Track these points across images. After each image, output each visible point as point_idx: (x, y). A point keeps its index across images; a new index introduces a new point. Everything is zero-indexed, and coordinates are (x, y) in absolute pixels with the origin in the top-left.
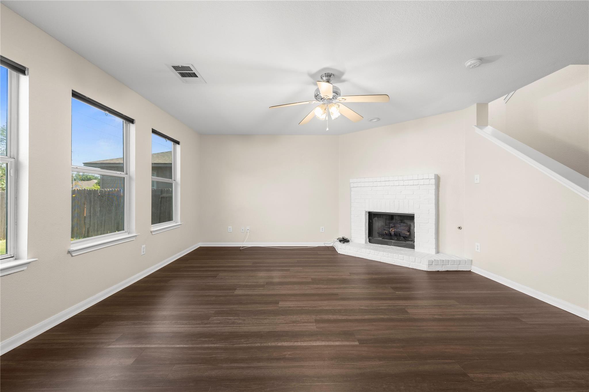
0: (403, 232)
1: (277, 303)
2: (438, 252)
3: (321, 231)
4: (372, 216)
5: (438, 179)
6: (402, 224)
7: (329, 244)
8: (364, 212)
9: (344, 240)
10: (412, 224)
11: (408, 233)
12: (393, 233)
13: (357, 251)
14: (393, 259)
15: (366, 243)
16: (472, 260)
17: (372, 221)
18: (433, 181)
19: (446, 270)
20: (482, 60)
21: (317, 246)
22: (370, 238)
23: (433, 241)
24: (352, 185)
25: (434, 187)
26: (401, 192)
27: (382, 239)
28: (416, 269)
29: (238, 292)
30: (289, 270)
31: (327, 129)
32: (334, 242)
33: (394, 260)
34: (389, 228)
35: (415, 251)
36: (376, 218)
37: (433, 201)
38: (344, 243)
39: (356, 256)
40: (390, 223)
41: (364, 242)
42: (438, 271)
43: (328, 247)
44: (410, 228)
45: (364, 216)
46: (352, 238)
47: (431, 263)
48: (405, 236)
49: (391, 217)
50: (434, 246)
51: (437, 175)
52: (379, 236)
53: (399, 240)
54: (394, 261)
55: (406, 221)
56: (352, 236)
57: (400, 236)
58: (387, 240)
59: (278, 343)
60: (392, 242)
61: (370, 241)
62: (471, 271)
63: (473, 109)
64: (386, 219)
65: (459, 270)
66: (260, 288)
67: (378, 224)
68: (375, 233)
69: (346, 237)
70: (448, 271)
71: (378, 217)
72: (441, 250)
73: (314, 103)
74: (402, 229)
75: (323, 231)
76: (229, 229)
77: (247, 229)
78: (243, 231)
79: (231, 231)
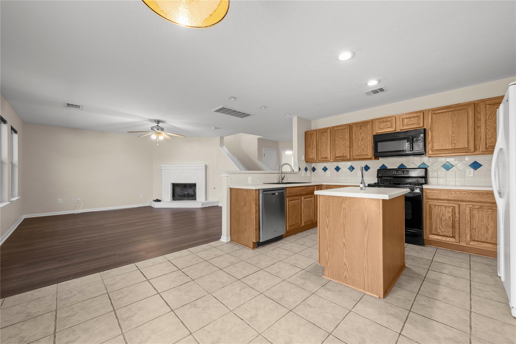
0: (191, 193)
2: (206, 200)
3: (141, 197)
4: (175, 186)
5: (206, 167)
6: (190, 189)
7: (146, 205)
8: (170, 183)
10: (195, 189)
11: (193, 193)
12: (186, 194)
13: (167, 205)
15: (171, 200)
16: (218, 201)
17: (175, 189)
18: (204, 168)
19: (209, 206)
20: (216, 128)
21: (138, 206)
22: (174, 198)
23: (204, 195)
24: (162, 168)
25: (204, 170)
26: (190, 172)
27: (180, 197)
28: (196, 208)
31: (158, 145)
32: (151, 202)
33: (187, 206)
34: (184, 192)
35: (196, 201)
36: (177, 187)
37: (204, 177)
38: (158, 202)
40: (184, 189)
41: (170, 200)
42: (206, 207)
44: (194, 191)
45: (170, 186)
46: (162, 199)
47: (203, 204)
48: (192, 195)
49: (185, 186)
50: (204, 197)
51: (206, 165)
52: (178, 197)
53: (189, 197)
55: (192, 187)
57: (190, 195)
58: (183, 198)
60: (185, 199)
61: (173, 200)
62: (218, 205)
63: (218, 139)
64: (182, 187)
65: (214, 206)
67: (178, 190)
68: (176, 195)
69: (158, 199)
71: (178, 186)
72: (207, 199)
74: (190, 191)
76: (59, 201)
77: (78, 200)
78: (74, 202)
79: (61, 202)
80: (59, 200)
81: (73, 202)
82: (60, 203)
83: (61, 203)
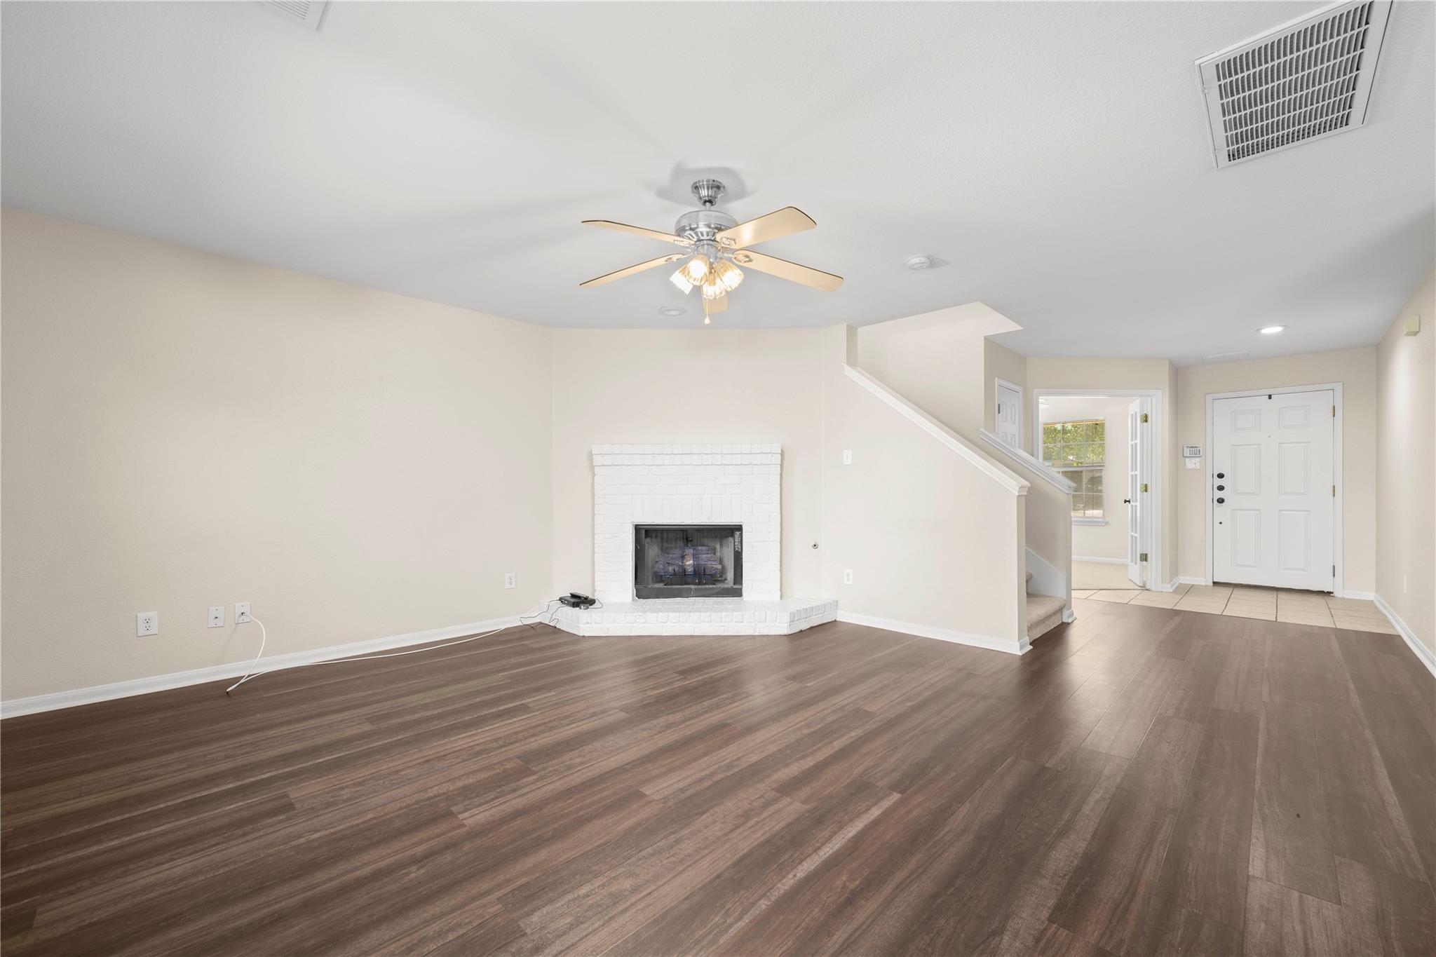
0: (710, 564)
1: (634, 796)
2: (783, 596)
4: (644, 534)
7: (533, 617)
8: (627, 526)
9: (579, 601)
11: (719, 567)
12: (690, 570)
13: (635, 622)
14: (721, 625)
15: (633, 599)
16: (837, 601)
17: (643, 547)
18: (778, 459)
19: (809, 627)
21: (503, 627)
22: (641, 587)
23: (777, 575)
24: (597, 461)
25: (777, 470)
26: (716, 478)
27: (665, 585)
28: (767, 635)
29: (475, 817)
30: (524, 709)
32: (550, 609)
33: (724, 626)
34: (683, 559)
35: (744, 599)
36: (649, 539)
37: (777, 498)
38: (580, 607)
39: (632, 634)
40: (685, 549)
41: (628, 598)
42: (801, 631)
43: (532, 627)
44: (717, 556)
45: (626, 535)
46: (597, 595)
47: (792, 618)
49: (688, 536)
50: (778, 585)
52: (659, 580)
53: (704, 584)
54: (723, 628)
55: (725, 542)
56: (596, 588)
57: (705, 574)
58: (679, 587)
59: (793, 873)
60: (691, 589)
61: (640, 595)
62: (837, 620)
65: (823, 622)
66: (525, 780)
67: (657, 552)
68: (648, 575)
69: (582, 591)
70: (812, 628)
71: (658, 537)
73: (678, 259)
74: (704, 558)
75: (513, 586)
76: (141, 625)
77: (238, 612)
78: (220, 622)
79: (154, 630)
80: (142, 616)
81: (212, 623)
82: (148, 633)
83: (157, 632)
